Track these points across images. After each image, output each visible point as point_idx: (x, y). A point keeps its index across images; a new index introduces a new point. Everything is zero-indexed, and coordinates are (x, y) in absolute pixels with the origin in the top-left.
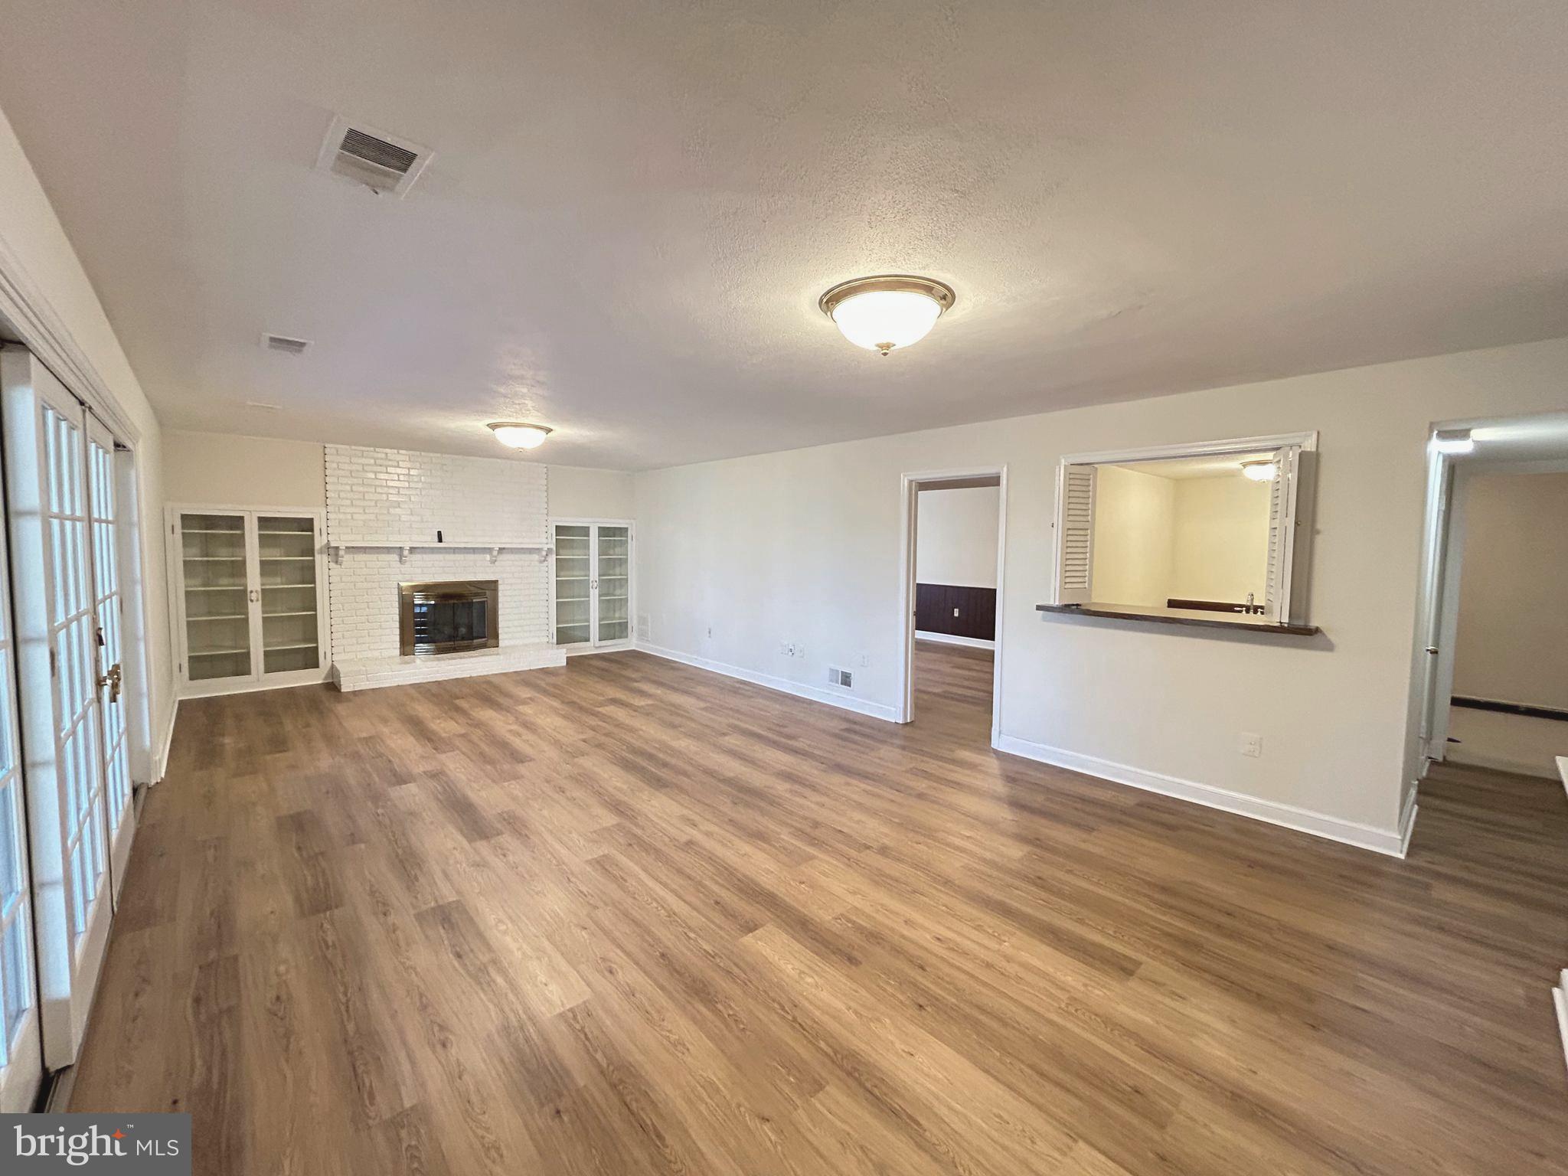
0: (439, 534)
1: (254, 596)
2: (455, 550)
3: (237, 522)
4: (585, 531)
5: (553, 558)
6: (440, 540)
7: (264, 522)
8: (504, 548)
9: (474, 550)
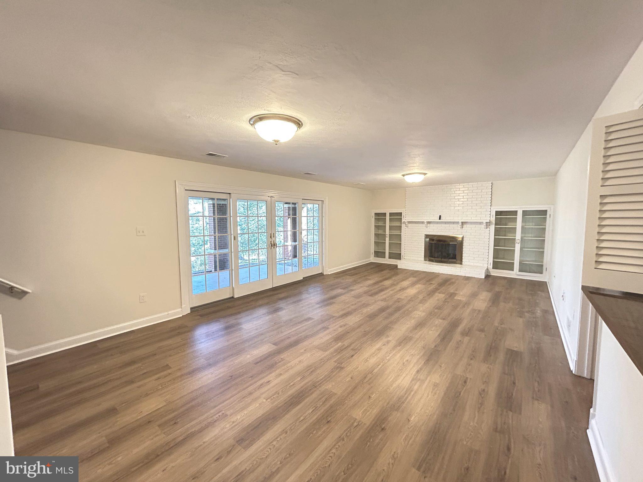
0: (440, 216)
1: (387, 236)
2: (446, 223)
3: (385, 214)
4: (515, 213)
5: (493, 227)
6: (440, 219)
7: (391, 214)
8: (467, 222)
9: (454, 223)
